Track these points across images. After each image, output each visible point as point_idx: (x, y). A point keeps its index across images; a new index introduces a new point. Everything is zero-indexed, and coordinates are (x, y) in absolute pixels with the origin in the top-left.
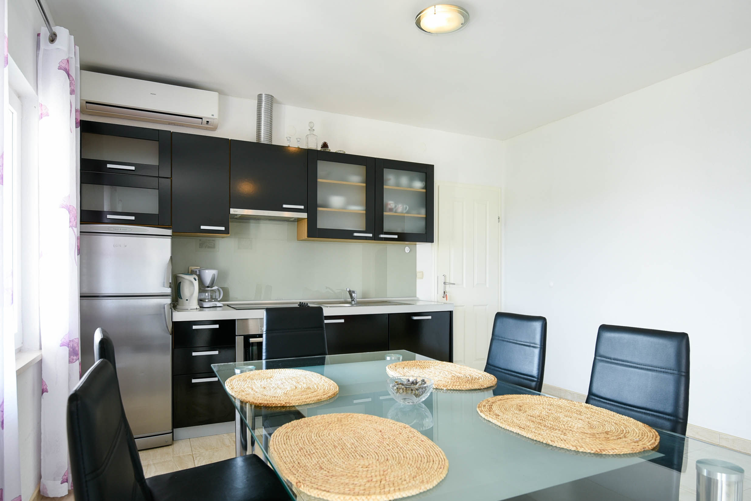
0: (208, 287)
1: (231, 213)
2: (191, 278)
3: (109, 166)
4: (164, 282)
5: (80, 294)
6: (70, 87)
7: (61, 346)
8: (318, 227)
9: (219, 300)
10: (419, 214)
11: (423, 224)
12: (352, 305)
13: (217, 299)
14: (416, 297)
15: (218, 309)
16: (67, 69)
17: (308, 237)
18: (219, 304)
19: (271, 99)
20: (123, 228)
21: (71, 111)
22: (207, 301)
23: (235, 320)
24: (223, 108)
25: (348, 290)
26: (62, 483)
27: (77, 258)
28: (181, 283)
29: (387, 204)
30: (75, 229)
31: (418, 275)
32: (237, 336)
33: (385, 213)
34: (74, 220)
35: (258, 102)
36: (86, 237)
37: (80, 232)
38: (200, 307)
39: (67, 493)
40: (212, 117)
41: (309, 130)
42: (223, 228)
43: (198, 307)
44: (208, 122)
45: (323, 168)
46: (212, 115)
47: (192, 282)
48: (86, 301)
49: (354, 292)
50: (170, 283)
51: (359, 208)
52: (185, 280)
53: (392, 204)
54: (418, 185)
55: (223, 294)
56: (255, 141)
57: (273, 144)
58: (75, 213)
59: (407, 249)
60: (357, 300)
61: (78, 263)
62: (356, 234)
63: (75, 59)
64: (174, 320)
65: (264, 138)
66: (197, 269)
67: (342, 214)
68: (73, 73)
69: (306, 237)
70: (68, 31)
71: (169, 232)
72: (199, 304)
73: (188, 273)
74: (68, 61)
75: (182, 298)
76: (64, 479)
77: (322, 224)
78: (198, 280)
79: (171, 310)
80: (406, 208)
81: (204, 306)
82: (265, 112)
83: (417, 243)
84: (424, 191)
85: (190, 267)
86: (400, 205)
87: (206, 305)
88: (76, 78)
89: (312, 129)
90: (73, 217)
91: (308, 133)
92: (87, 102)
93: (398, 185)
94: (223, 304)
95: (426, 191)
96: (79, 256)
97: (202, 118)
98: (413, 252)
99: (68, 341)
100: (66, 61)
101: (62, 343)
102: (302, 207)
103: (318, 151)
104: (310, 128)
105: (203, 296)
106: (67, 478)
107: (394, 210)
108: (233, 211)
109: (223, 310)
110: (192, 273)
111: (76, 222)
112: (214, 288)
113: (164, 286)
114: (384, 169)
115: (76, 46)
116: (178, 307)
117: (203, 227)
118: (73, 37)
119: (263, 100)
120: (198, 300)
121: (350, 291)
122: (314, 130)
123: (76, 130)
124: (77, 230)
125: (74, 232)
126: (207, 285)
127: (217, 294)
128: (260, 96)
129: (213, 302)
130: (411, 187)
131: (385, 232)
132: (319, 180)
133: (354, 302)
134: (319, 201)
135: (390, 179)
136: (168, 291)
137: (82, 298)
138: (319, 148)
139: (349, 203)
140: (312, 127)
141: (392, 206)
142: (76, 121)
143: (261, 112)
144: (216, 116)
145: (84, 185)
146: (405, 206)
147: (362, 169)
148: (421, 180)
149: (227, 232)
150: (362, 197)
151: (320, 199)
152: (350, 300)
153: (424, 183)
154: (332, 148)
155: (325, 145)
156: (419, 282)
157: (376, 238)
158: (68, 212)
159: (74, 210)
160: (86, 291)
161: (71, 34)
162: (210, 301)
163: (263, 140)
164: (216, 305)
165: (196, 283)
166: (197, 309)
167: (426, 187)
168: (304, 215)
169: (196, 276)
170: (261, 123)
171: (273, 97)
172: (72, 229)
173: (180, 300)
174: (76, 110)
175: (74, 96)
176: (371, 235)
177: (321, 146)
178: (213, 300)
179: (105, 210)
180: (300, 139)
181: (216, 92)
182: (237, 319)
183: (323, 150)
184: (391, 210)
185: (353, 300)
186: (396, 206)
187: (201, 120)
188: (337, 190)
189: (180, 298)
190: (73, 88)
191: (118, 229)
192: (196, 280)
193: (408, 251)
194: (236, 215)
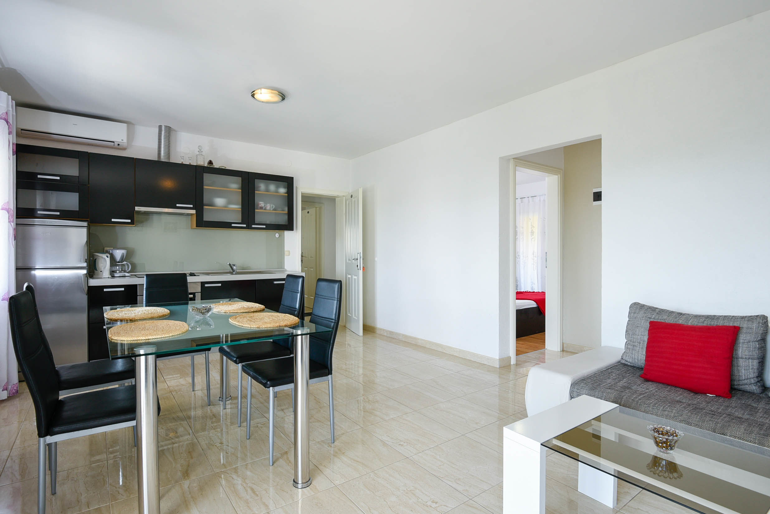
0: (119, 262)
1: (136, 210)
2: (104, 256)
3: (39, 176)
4: (81, 259)
5: (16, 267)
6: (8, 129)
7: (2, 300)
8: (204, 220)
9: (127, 271)
10: (283, 211)
11: (286, 217)
12: (233, 274)
13: (126, 271)
14: (284, 268)
15: (126, 277)
16: (6, 119)
17: (196, 226)
18: (127, 274)
19: (169, 130)
20: (50, 222)
21: (9, 145)
22: (118, 272)
23: (137, 285)
24: (131, 135)
25: (228, 263)
26: (2, 391)
27: (13, 242)
28: (97, 260)
29: (258, 204)
30: (12, 224)
31: (286, 253)
32: (139, 296)
33: (256, 210)
34: (12, 218)
35: (159, 130)
36: (20, 228)
37: (16, 224)
38: (112, 277)
39: (6, 398)
40: (122, 141)
41: (199, 151)
42: (129, 221)
43: (110, 276)
44: (119, 144)
45: (207, 178)
46: (122, 140)
47: (105, 259)
48: (20, 272)
49: (234, 265)
50: (86, 259)
51: (237, 207)
52: (100, 257)
53: (262, 204)
54: (282, 191)
55: (131, 266)
56: (157, 160)
57: (171, 162)
58: (12, 213)
59: (277, 235)
60: (237, 271)
61: (14, 245)
62: (233, 225)
63: (12, 111)
64: (89, 285)
65: (163, 156)
66: (110, 249)
67: (224, 210)
68: (10, 121)
69: (195, 227)
70: (7, 93)
71: (85, 224)
72: (111, 274)
73: (104, 252)
74: (7, 113)
75: (98, 270)
76: (4, 388)
77: (207, 217)
78: (110, 257)
79: (87, 278)
80: (273, 207)
81: (115, 276)
82: (165, 139)
83: (285, 231)
84: (287, 195)
85: (105, 248)
86: (268, 205)
87: (116, 275)
88: (12, 123)
89: (200, 151)
90: (11, 216)
91: (198, 153)
92: (22, 130)
93: (267, 190)
94: (131, 274)
95: (288, 195)
96: (15, 241)
97: (114, 142)
98: (282, 238)
99: (7, 297)
100: (6, 113)
101: (2, 299)
102: (192, 206)
103: (204, 167)
104: (199, 150)
105: (114, 269)
106: (7, 387)
107: (264, 208)
108: (137, 208)
109: (131, 278)
110: (107, 252)
111: (13, 219)
112: (124, 263)
113: (81, 262)
114: (255, 180)
115: (13, 101)
116: (94, 276)
117: (113, 220)
118: (10, 97)
119: (163, 130)
120: (110, 272)
121: (230, 265)
122: (202, 151)
123: (13, 157)
124: (13, 225)
125: (12, 226)
126: (118, 261)
127: (126, 267)
128: (160, 127)
129: (122, 273)
130: (277, 192)
131: (256, 223)
132: (205, 187)
133: (235, 272)
134: (205, 200)
135: (260, 187)
136: (85, 265)
137: (17, 270)
138: (206, 165)
139: (230, 203)
140: (201, 150)
141: (262, 205)
142: (13, 151)
143: (161, 138)
144: (125, 141)
145: (19, 190)
146: (272, 206)
147: (239, 179)
148: (285, 188)
149: (132, 223)
150: (239, 198)
151: (206, 200)
152: (232, 271)
153: (287, 189)
154: (216, 165)
155: (210, 162)
156: (286, 258)
157: (249, 227)
158: (7, 212)
159: (11, 211)
160: (20, 265)
161: (9, 95)
162: (120, 272)
163: (163, 159)
164: (125, 275)
165: (108, 260)
166: (108, 278)
167: (288, 193)
168: (194, 212)
169: (109, 255)
170: (161, 146)
171: (171, 127)
172: (10, 223)
173: (96, 271)
174: (13, 143)
175: (11, 136)
176: (245, 226)
177: (207, 163)
178: (123, 272)
179: (37, 208)
180: (191, 158)
181: (125, 123)
182: (139, 284)
183: (208, 166)
184: (261, 208)
185: (234, 271)
186: (265, 206)
187: (113, 143)
188: (220, 194)
189: (95, 270)
190: (11, 130)
191: (46, 222)
192: (108, 257)
193: (278, 237)
194: (141, 211)
